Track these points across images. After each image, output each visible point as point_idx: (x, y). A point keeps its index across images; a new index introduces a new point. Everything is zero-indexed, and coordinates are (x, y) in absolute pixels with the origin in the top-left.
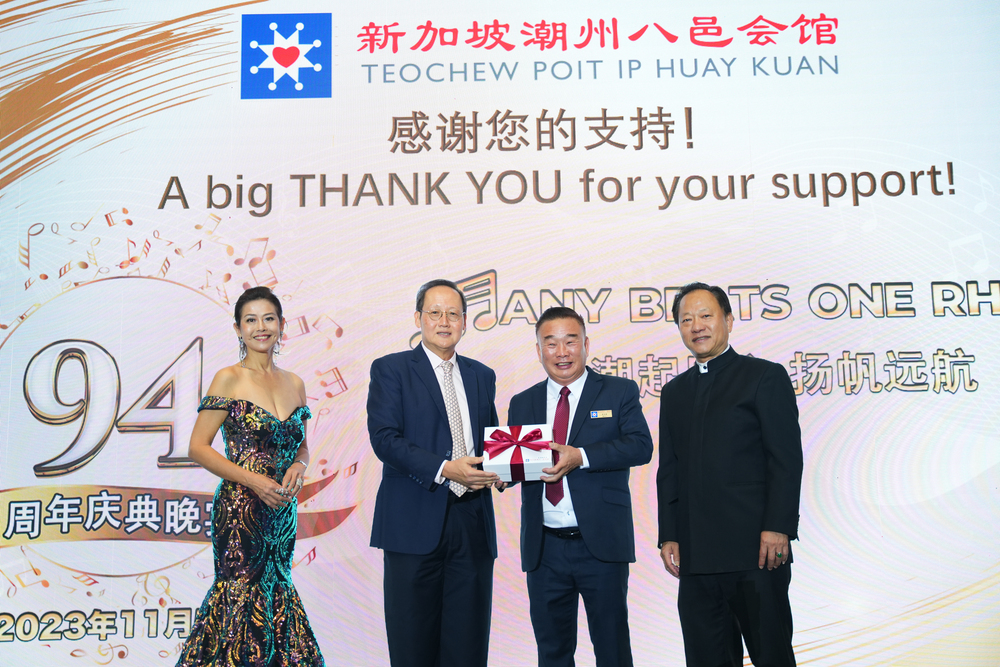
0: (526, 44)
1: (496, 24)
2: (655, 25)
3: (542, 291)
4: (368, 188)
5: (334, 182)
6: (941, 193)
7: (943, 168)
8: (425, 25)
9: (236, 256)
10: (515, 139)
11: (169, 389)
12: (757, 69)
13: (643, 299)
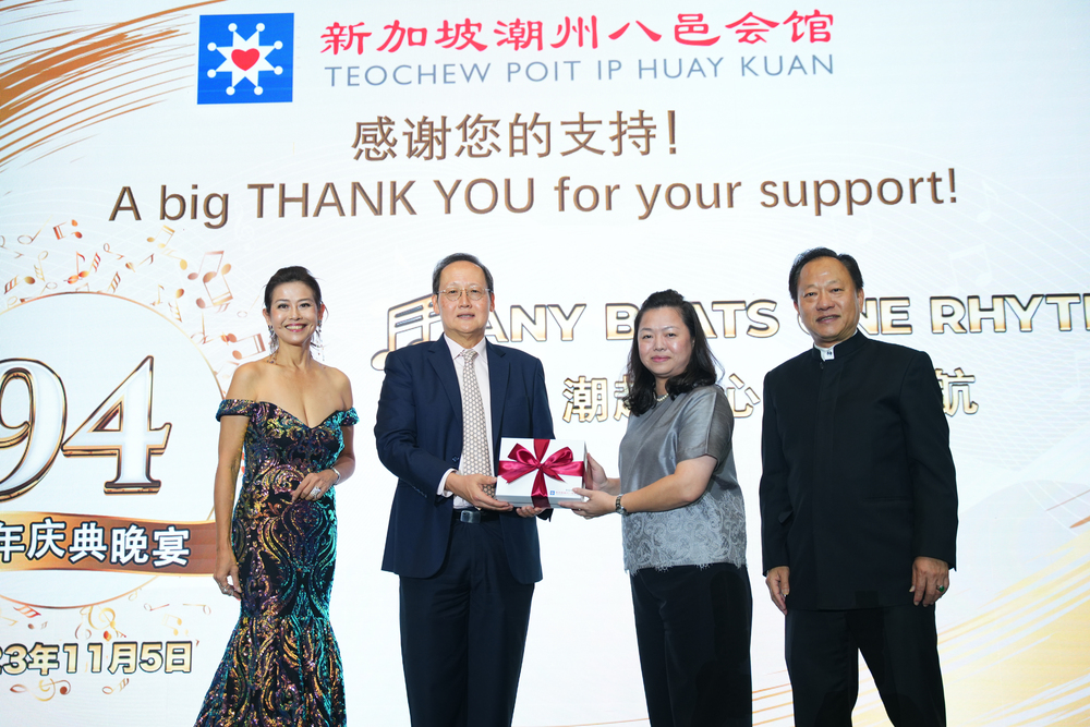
0: (500, 43)
1: (468, 23)
2: (638, 22)
3: (513, 307)
4: (330, 198)
5: (294, 191)
6: (942, 202)
7: (944, 175)
8: (392, 24)
9: (189, 271)
10: (486, 145)
11: (117, 411)
12: (746, 69)
13: (620, 315)
